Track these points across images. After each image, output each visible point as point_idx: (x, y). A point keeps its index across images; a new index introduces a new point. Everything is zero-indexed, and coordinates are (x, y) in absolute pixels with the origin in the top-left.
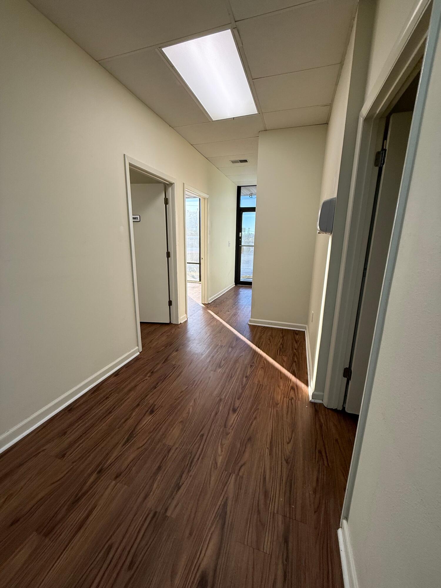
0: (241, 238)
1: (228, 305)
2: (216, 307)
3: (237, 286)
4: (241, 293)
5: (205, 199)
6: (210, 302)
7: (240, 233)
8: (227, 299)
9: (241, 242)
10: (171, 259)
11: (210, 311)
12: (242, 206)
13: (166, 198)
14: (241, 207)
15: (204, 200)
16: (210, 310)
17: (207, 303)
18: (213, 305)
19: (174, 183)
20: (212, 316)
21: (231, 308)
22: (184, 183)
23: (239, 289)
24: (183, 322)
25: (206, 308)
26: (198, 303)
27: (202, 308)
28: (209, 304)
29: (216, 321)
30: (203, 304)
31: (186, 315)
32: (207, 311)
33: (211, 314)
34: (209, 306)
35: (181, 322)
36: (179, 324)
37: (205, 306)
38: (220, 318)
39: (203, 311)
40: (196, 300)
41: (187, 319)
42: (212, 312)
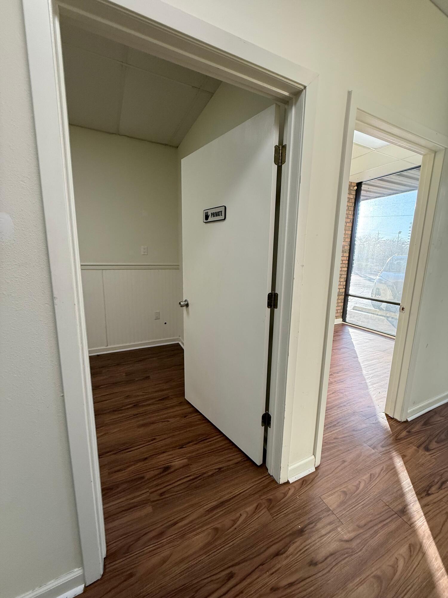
6: (409, 419)
19: (305, 87)
24: (296, 481)
25: (390, 440)
26: (377, 407)
27: (381, 436)
28: (405, 425)
29: (407, 546)
30: (387, 415)
31: (315, 458)
32: (391, 458)
33: (398, 482)
34: (404, 433)
35: (289, 480)
36: (281, 483)
37: (390, 429)
38: (432, 535)
39: (376, 452)
40: (374, 394)
41: (314, 470)
42: (406, 471)
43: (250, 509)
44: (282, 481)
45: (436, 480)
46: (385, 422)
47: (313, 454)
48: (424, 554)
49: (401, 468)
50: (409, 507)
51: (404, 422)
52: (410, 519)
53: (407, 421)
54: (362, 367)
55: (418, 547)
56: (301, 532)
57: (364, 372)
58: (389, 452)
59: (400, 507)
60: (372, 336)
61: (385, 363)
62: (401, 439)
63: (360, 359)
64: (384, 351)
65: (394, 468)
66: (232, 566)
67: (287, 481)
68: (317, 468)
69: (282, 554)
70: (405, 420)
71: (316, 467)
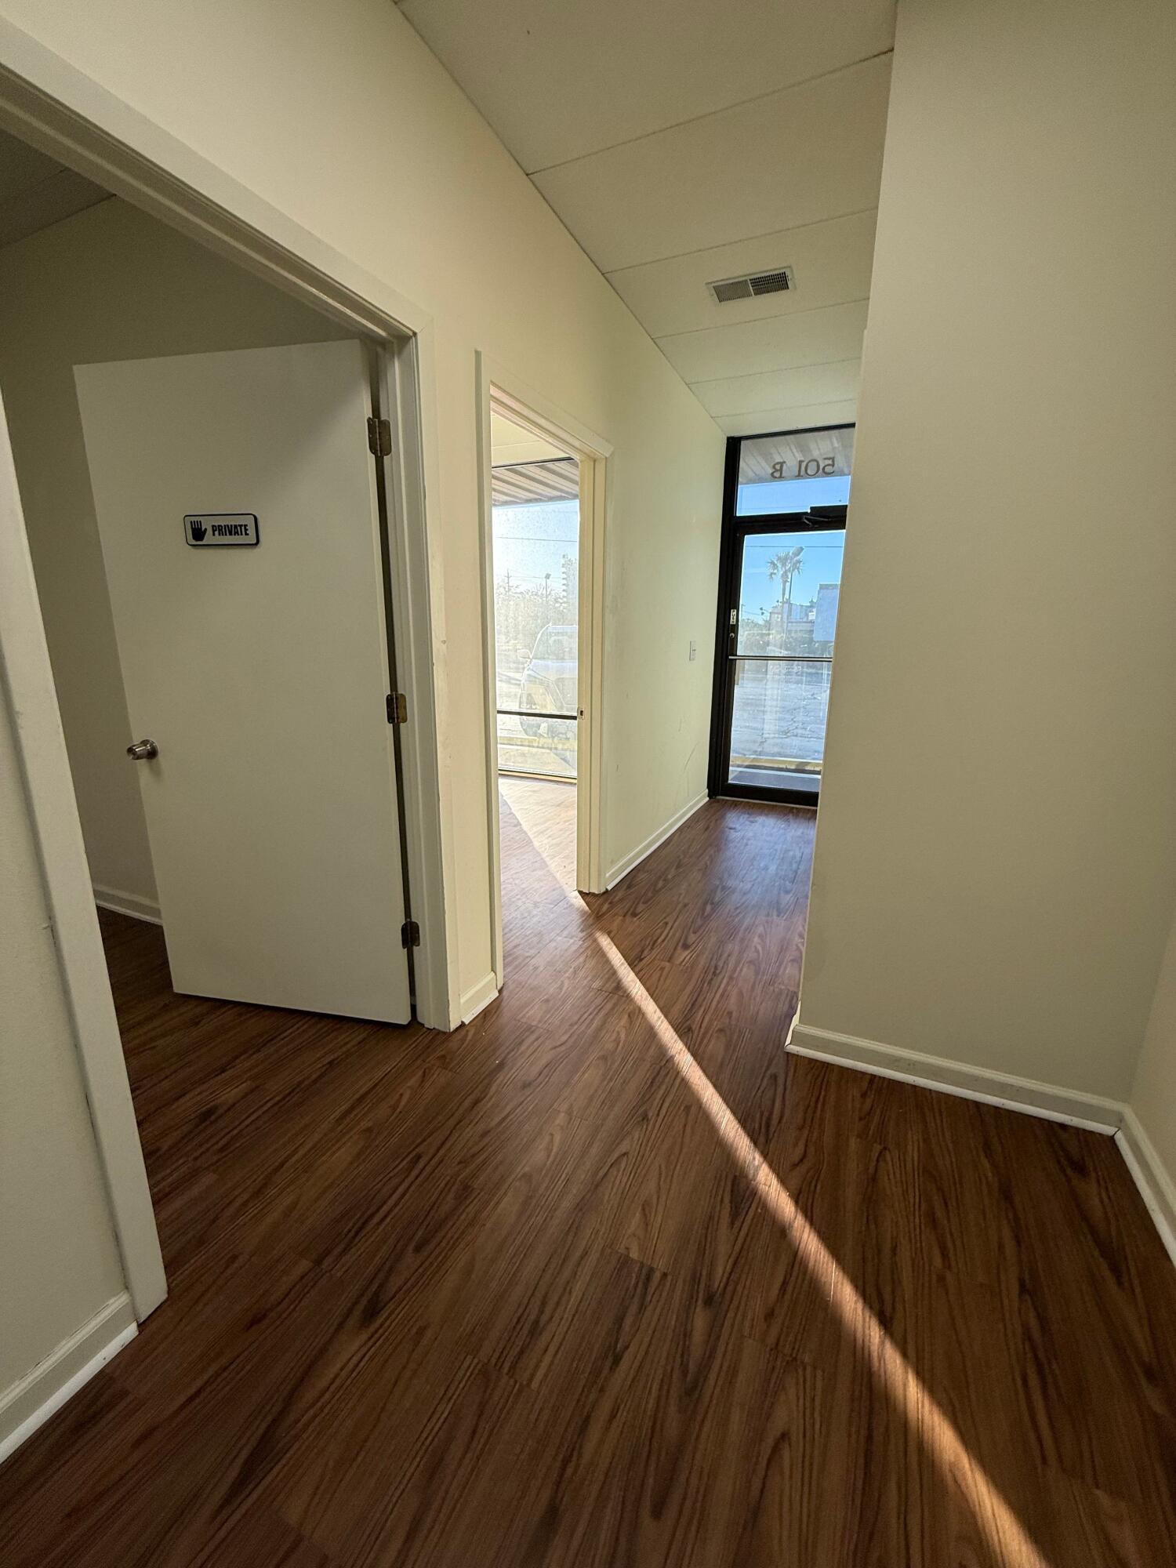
0: (734, 628)
1: (685, 905)
2: (634, 915)
3: (718, 801)
4: (733, 835)
5: (595, 461)
6: (609, 888)
7: (733, 613)
8: (678, 867)
9: (734, 641)
10: (411, 729)
11: (605, 942)
12: (743, 510)
13: (380, 422)
14: (737, 515)
15: (592, 463)
16: (609, 934)
17: (597, 893)
18: (621, 900)
19: (415, 334)
20: (613, 973)
21: (699, 922)
22: (478, 354)
23: (723, 817)
24: (475, 1018)
25: (591, 921)
26: (565, 886)
27: (575, 921)
28: (605, 896)
29: (626, 1016)
30: (581, 892)
31: (496, 974)
32: (595, 940)
33: (607, 962)
34: (606, 907)
35: (464, 1020)
36: (452, 1030)
37: (587, 908)
38: (650, 994)
39: (575, 941)
40: (558, 872)
41: (498, 994)
42: (614, 947)
43: (412, 1082)
44: (453, 1026)
45: (647, 943)
46: (580, 902)
47: (492, 970)
48: (643, 1014)
49: (609, 946)
50: (623, 981)
51: (604, 893)
52: (625, 992)
53: (607, 891)
54: (531, 837)
55: (637, 1011)
56: (501, 1065)
57: (536, 844)
58: (591, 935)
59: (614, 985)
60: (536, 784)
61: (565, 822)
62: (604, 914)
63: (525, 827)
64: (558, 805)
65: (601, 949)
66: (416, 1147)
67: (460, 1023)
68: (500, 991)
69: (482, 1100)
70: (604, 890)
71: (499, 988)
